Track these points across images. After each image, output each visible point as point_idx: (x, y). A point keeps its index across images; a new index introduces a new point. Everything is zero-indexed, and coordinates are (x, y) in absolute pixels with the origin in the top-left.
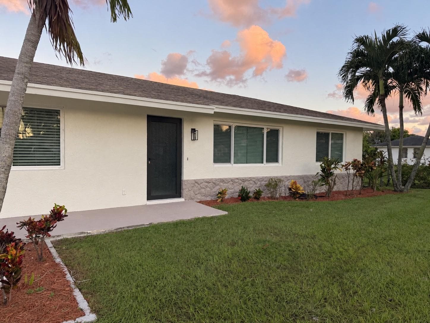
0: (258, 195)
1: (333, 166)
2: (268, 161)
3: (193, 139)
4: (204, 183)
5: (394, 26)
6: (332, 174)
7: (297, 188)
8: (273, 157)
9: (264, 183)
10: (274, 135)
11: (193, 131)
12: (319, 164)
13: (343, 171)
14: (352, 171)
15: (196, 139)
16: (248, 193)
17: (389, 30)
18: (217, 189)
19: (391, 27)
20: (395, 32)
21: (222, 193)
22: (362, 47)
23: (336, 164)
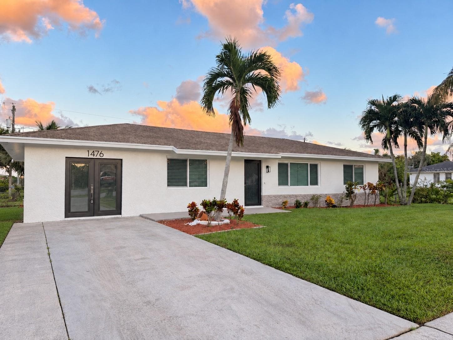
0: (306, 204)
1: (353, 187)
2: (311, 184)
3: (267, 172)
4: (273, 197)
5: (394, 95)
6: (352, 192)
7: (331, 201)
8: (315, 182)
9: (309, 198)
10: (314, 168)
11: (267, 167)
12: (345, 186)
13: (362, 191)
14: (368, 191)
15: (269, 171)
16: (300, 203)
17: (391, 97)
18: (281, 201)
19: (392, 95)
20: (395, 98)
21: (285, 203)
22: (373, 108)
23: (355, 186)
